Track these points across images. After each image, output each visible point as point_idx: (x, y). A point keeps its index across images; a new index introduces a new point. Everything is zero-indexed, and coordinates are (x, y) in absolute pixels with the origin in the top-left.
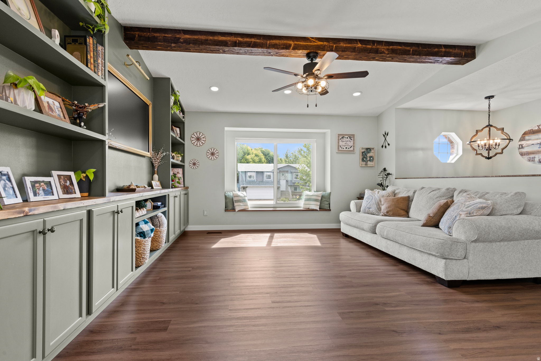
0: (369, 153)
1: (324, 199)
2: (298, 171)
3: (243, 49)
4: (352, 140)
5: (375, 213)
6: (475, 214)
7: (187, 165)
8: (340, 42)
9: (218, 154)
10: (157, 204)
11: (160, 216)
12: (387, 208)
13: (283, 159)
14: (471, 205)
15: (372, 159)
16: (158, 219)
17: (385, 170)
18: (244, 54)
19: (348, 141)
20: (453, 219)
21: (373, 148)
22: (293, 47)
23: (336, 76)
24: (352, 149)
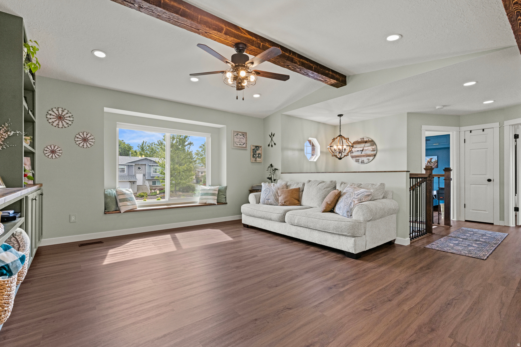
0: (258, 150)
1: (221, 193)
2: (159, 165)
3: (168, 13)
4: (244, 137)
5: (273, 204)
6: (364, 200)
7: (38, 152)
8: (266, 42)
9: (93, 141)
10: (9, 213)
11: (18, 232)
12: (284, 198)
13: (138, 152)
14: (359, 193)
15: (259, 156)
16: (16, 238)
17: (271, 165)
18: (166, 21)
19: (242, 138)
20: (349, 205)
21: (261, 146)
22: (225, 32)
23: (262, 74)
24: (245, 146)
